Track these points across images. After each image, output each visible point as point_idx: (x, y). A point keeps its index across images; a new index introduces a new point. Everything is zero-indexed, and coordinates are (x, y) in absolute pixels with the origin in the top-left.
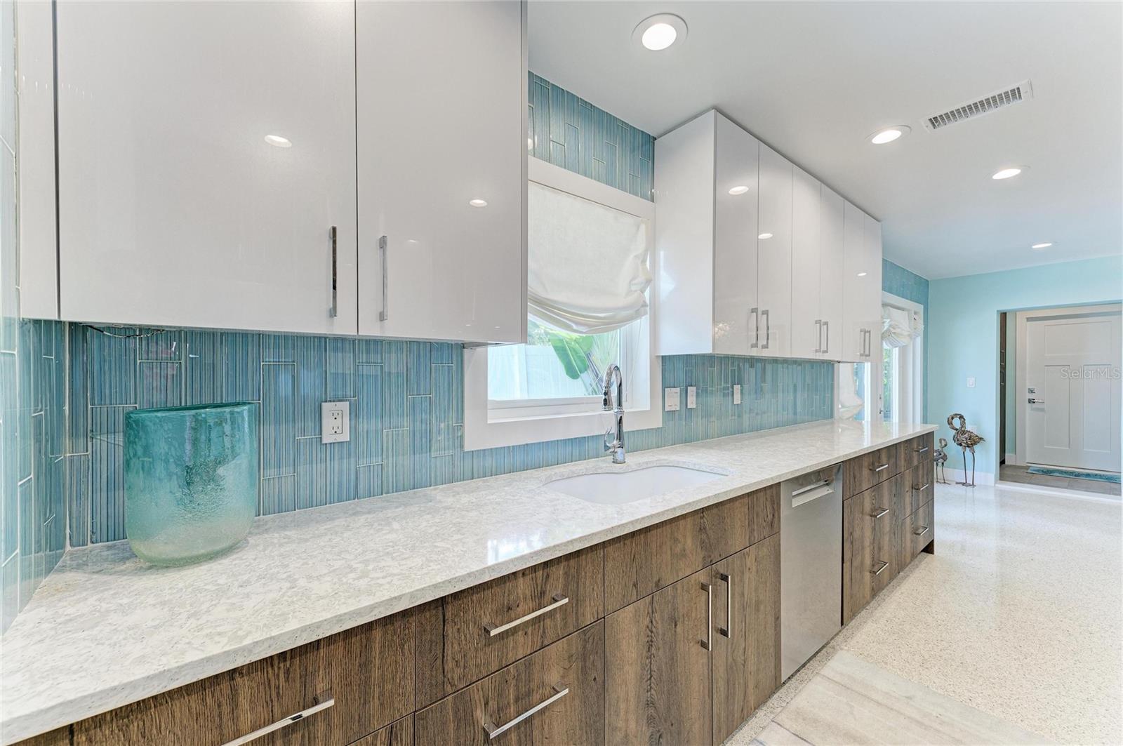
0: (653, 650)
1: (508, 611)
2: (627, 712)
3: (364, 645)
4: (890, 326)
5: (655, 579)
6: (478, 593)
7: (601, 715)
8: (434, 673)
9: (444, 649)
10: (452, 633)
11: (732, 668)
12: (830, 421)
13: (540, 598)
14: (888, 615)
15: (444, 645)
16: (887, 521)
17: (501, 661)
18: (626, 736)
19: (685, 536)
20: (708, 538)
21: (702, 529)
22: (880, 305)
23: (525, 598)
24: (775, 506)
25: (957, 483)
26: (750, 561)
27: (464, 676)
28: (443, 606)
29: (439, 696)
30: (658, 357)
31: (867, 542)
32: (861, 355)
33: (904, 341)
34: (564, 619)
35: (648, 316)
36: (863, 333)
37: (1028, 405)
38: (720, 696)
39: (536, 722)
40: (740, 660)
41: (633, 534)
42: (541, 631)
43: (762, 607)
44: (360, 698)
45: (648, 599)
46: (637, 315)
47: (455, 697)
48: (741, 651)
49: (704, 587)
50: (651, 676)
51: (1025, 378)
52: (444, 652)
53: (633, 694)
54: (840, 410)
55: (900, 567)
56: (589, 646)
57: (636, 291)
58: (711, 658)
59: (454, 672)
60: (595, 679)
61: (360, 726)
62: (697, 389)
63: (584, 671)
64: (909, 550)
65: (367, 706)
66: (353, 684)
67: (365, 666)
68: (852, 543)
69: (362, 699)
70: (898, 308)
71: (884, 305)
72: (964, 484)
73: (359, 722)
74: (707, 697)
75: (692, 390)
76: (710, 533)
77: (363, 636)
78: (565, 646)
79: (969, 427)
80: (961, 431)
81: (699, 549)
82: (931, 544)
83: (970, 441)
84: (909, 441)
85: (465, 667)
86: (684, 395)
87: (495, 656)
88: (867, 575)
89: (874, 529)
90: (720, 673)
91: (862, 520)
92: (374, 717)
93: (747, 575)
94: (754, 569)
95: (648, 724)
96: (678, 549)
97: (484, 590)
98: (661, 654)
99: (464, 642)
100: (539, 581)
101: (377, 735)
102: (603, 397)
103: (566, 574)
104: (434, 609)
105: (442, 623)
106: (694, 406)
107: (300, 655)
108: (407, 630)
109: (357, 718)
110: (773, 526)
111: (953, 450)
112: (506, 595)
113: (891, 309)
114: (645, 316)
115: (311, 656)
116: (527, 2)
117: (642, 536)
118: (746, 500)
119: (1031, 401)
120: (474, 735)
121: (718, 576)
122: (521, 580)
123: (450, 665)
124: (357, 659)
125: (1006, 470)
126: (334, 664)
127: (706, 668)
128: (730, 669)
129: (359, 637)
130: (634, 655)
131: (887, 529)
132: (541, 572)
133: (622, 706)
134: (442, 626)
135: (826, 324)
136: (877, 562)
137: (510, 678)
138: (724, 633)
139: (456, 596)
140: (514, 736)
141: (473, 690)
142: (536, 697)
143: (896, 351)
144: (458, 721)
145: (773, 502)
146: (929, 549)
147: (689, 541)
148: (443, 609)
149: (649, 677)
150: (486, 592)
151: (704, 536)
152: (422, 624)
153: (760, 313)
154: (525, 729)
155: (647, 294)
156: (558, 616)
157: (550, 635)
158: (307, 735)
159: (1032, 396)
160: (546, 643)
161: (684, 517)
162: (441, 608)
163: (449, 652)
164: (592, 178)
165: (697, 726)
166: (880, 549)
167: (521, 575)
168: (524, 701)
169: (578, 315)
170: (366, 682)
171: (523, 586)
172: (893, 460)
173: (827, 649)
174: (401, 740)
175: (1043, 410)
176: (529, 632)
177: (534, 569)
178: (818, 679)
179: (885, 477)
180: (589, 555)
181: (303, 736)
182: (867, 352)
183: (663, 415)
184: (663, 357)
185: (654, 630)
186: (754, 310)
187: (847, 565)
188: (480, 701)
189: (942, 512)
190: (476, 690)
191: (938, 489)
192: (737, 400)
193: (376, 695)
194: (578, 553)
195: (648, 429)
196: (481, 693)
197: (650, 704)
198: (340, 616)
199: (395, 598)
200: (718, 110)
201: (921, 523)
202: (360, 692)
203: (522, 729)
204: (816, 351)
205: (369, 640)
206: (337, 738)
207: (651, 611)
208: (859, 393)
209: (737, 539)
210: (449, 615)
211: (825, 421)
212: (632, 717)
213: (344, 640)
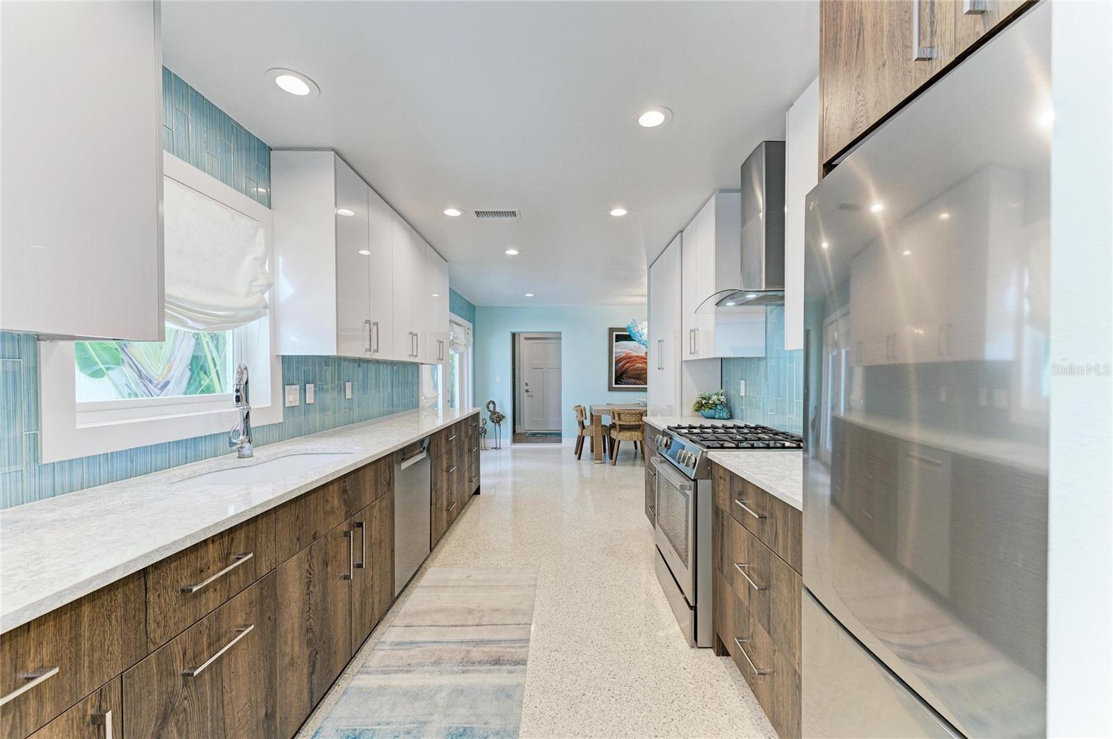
0: (311, 588)
1: (201, 572)
2: (293, 640)
3: (73, 620)
4: (454, 337)
5: (313, 533)
6: (175, 561)
7: (273, 646)
8: (138, 636)
9: (146, 613)
10: (154, 599)
11: (364, 591)
12: (417, 409)
13: (225, 560)
14: (457, 537)
15: (146, 611)
16: (455, 475)
17: (195, 616)
18: (292, 658)
19: (333, 498)
20: (349, 498)
21: (345, 491)
22: (448, 320)
23: (214, 561)
24: (391, 469)
25: (492, 448)
26: (376, 512)
27: (164, 634)
28: (145, 576)
29: (144, 654)
30: (277, 356)
31: (444, 491)
32: (438, 359)
33: (462, 349)
34: (245, 574)
35: (268, 317)
36: (438, 343)
37: (526, 394)
38: (356, 614)
39: (225, 661)
40: (369, 586)
41: (297, 499)
42: (228, 586)
43: (383, 545)
44: (71, 670)
45: (307, 549)
46: (258, 316)
47: (159, 653)
48: (370, 578)
49: (347, 534)
50: (310, 609)
51: (525, 376)
52: (146, 616)
53: (297, 625)
54: (424, 402)
55: (463, 505)
56: (265, 593)
57: (257, 293)
58: (350, 586)
59: (156, 632)
60: (270, 618)
61: (71, 695)
62: (315, 387)
63: (262, 612)
64: (467, 494)
65: (78, 676)
66: (64, 658)
67: (76, 639)
68: (436, 491)
69: (73, 670)
70: (459, 325)
71: (451, 321)
72: (495, 448)
73: (70, 691)
74: (348, 617)
75: (310, 387)
76: (350, 493)
77: (73, 613)
78: (247, 594)
79: (498, 410)
80: (494, 413)
81: (343, 507)
82: (479, 488)
83: (498, 418)
84: (466, 419)
85: (165, 627)
86: (303, 392)
87: (190, 612)
88: (445, 512)
89: (448, 480)
90: (357, 596)
91: (442, 475)
92: (84, 684)
93: (374, 520)
94: (378, 517)
95: (308, 646)
96: (328, 508)
97: (180, 558)
98: (317, 590)
99: (164, 605)
100: (225, 545)
101: (87, 701)
102: (235, 394)
103: (247, 537)
104: (137, 580)
105: (144, 591)
106: (312, 401)
107: (10, 640)
108: (113, 602)
109: (68, 688)
110: (390, 484)
111: (490, 425)
112: (199, 559)
113: (455, 325)
114: (265, 317)
115: (21, 640)
116: (160, 3)
117: (303, 501)
118: (373, 467)
119: (527, 391)
120: (174, 682)
121: (355, 525)
122: (211, 546)
123: (152, 626)
124: (68, 634)
125: (517, 437)
126: (44, 643)
127: (347, 595)
128: (363, 593)
129: (68, 615)
130: (297, 595)
131: (455, 480)
132: (226, 538)
133: (290, 636)
134: (144, 594)
135: (416, 335)
136: (450, 504)
137: (203, 629)
138: (360, 566)
139: (157, 566)
140: (207, 676)
141: (173, 644)
142: (224, 640)
143: (457, 356)
144: (160, 672)
145: (389, 467)
146: (477, 492)
147: (336, 500)
148: (145, 579)
149: (308, 609)
150: (182, 560)
151: (346, 496)
152: (126, 595)
153: (372, 324)
154: (216, 668)
155: (267, 296)
156: (241, 571)
157: (235, 587)
158: (18, 714)
159: (527, 388)
160: (231, 595)
161: (332, 482)
162: (143, 579)
163: (151, 616)
164: (205, 172)
165: (341, 640)
166: (451, 494)
167: (211, 542)
168: (214, 644)
169: (195, 312)
170: (76, 655)
171: (213, 551)
172: (458, 433)
173: (422, 570)
174: (110, 700)
175: (532, 396)
176: (218, 588)
177: (221, 535)
178: (417, 589)
179: (454, 443)
180: (264, 519)
181: (14, 718)
182: (441, 357)
183: (284, 410)
184: (282, 356)
185: (312, 572)
186: (367, 322)
187: (433, 507)
188: (179, 652)
189: (485, 468)
190: (175, 644)
191: (483, 454)
192: (349, 396)
193: (86, 664)
194: (255, 519)
195: (269, 425)
196: (180, 645)
197: (309, 630)
198: (61, 592)
199: (111, 570)
200: (337, 153)
201: (473, 474)
202: (71, 665)
203: (214, 669)
204: (410, 355)
205: (79, 616)
206: (49, 711)
207: (309, 558)
208: (435, 387)
209: (368, 497)
210: (150, 584)
211: (414, 410)
212: (296, 643)
213: (55, 619)
